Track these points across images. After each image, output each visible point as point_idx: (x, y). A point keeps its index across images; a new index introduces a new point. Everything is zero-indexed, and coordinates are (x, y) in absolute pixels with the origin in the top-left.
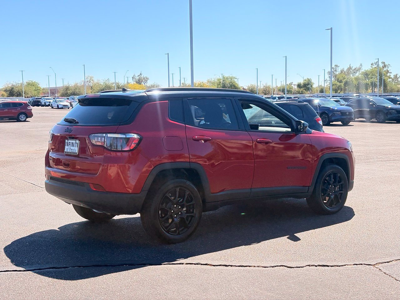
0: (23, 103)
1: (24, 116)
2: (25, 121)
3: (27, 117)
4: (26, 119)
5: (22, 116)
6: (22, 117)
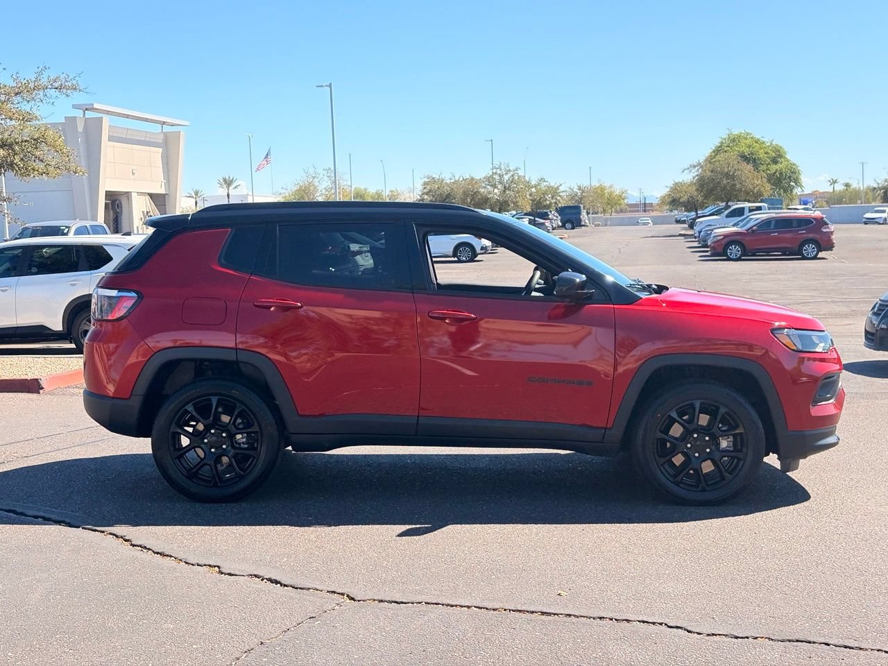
0: (813, 218)
1: (814, 248)
2: (815, 258)
3: (820, 250)
4: (817, 254)
5: (809, 246)
6: (809, 249)
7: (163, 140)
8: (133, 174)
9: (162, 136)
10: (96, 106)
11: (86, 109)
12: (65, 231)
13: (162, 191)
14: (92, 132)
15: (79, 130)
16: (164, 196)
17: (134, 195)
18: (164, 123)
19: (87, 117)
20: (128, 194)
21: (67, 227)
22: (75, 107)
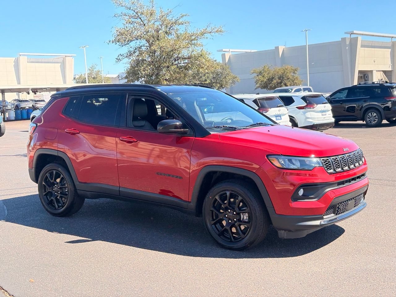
7: (392, 45)
8: (374, 62)
9: (391, 44)
10: (355, 32)
11: (352, 34)
12: (290, 91)
13: (390, 69)
14: (353, 44)
15: (347, 44)
16: (391, 71)
17: (374, 72)
18: (393, 37)
19: (351, 37)
20: (371, 71)
21: (291, 89)
22: (346, 33)
